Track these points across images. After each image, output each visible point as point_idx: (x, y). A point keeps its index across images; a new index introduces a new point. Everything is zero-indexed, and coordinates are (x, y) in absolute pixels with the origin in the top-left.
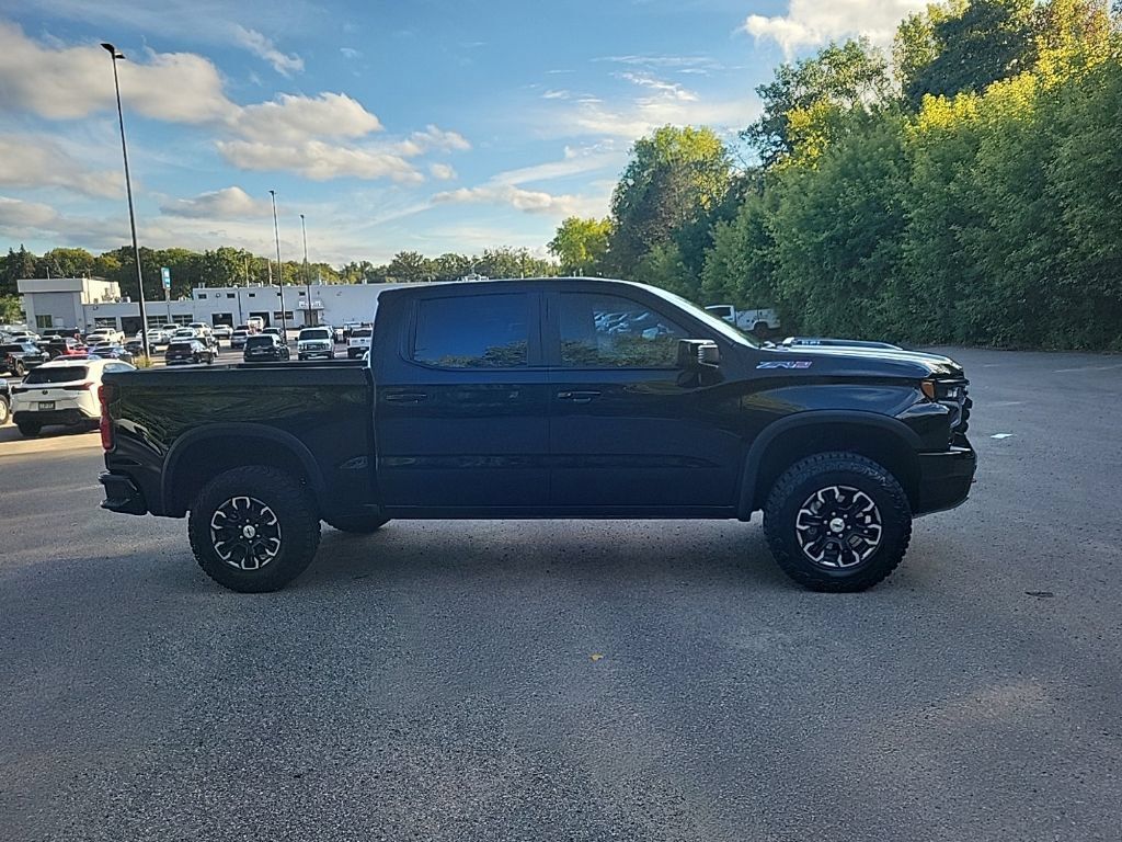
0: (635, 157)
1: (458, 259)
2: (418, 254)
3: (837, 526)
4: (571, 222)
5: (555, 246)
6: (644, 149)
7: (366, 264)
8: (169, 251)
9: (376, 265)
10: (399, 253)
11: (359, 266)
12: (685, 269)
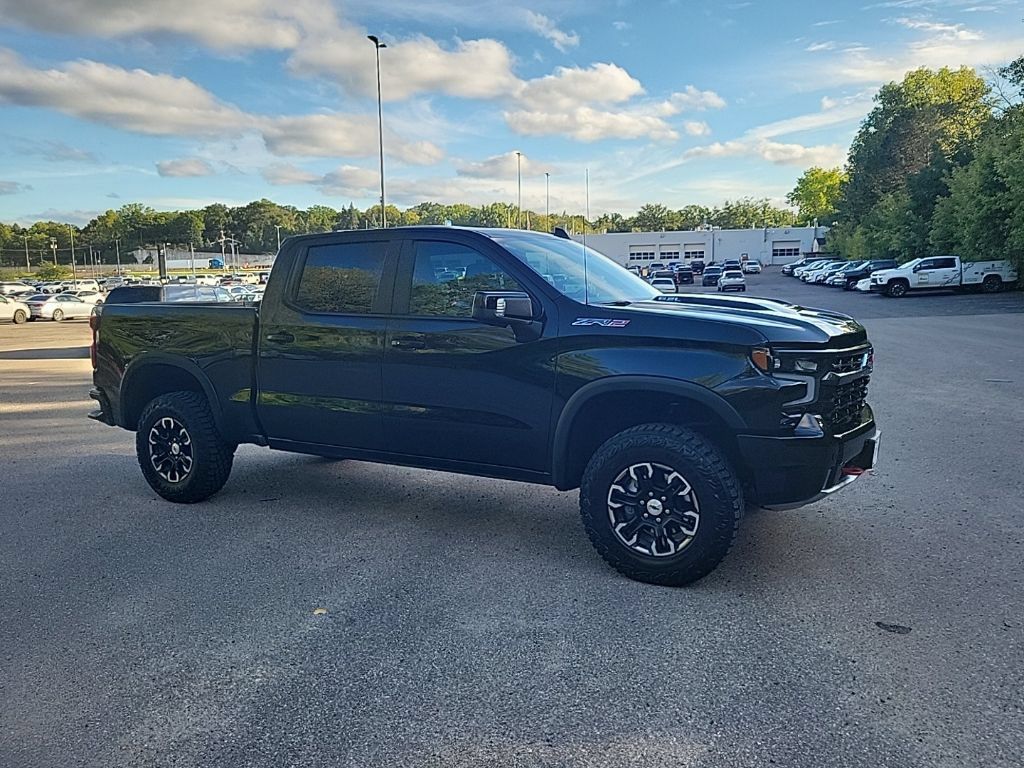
0: (878, 104)
1: (701, 211)
2: (663, 206)
3: (654, 508)
4: (813, 172)
5: (795, 197)
6: (890, 95)
7: (617, 216)
8: (455, 207)
9: (626, 216)
10: (645, 205)
11: (610, 217)
12: (914, 218)
